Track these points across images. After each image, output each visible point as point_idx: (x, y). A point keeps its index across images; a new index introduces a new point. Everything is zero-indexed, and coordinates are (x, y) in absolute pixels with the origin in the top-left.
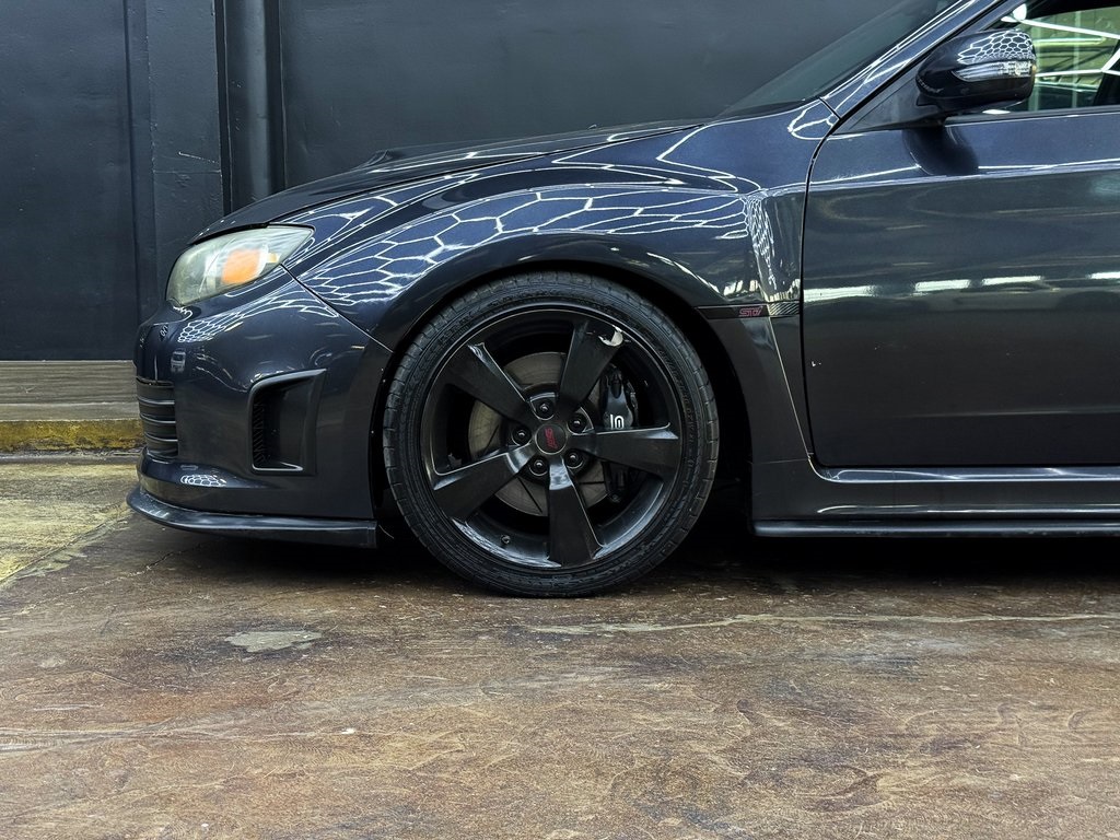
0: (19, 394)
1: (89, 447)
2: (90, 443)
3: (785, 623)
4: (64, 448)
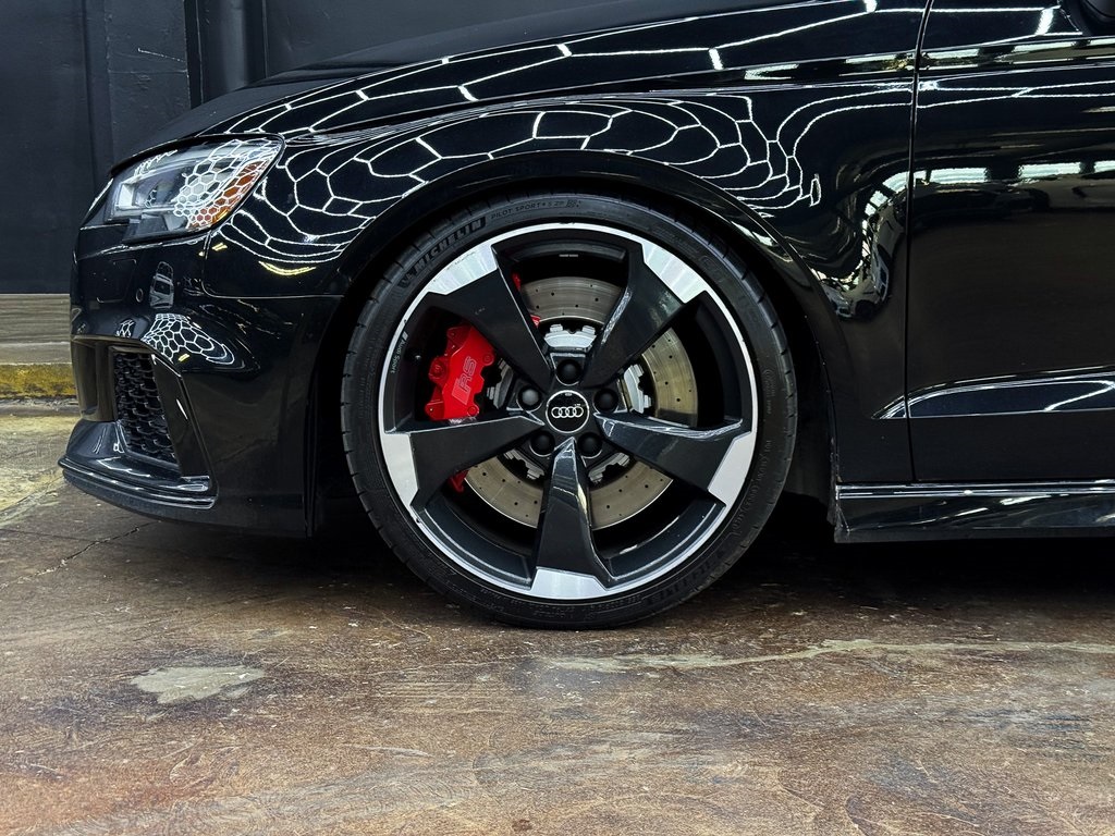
1: (39, 395)
2: (41, 390)
3: (891, 655)
4: (10, 396)
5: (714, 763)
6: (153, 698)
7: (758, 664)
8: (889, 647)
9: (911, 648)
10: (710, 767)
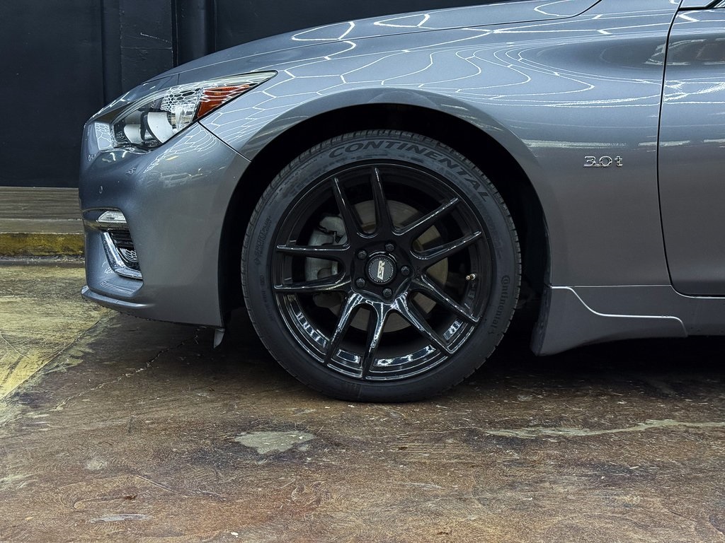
0: (16, 212)
2: (72, 251)
3: (690, 429)
4: (52, 254)
5: (618, 495)
6: (253, 451)
7: (613, 434)
9: (701, 425)
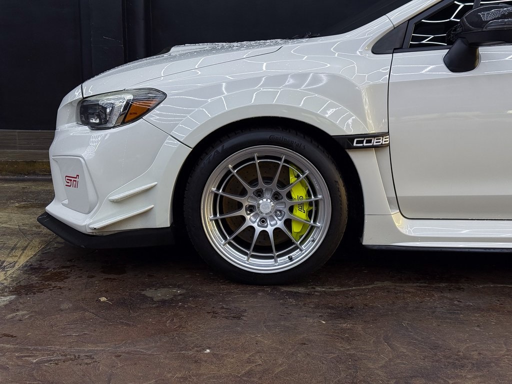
5: (340, 324)
6: (152, 298)
7: (353, 290)
8: (397, 284)
9: (404, 285)
10: (339, 325)
